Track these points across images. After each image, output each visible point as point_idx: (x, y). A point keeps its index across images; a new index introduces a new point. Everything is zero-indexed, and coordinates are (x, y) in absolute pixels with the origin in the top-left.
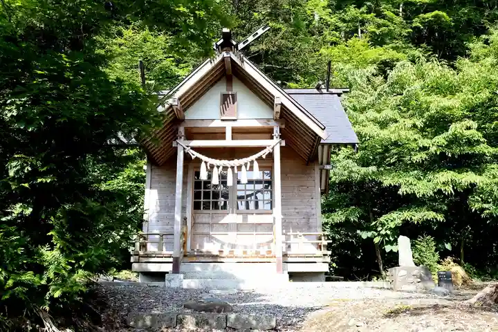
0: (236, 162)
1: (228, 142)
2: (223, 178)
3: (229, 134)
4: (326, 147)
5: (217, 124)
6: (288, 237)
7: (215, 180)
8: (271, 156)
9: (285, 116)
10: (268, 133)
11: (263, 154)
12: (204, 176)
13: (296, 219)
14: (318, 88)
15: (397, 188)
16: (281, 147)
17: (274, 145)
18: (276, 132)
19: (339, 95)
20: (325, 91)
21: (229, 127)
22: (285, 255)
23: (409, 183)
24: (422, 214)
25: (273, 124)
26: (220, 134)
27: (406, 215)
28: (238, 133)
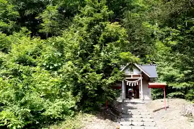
0: (134, 82)
1: (132, 78)
2: (131, 84)
5: (130, 74)
6: (144, 96)
9: (142, 73)
10: (139, 76)
11: (139, 80)
12: (127, 84)
13: (146, 93)
15: (172, 87)
17: (141, 78)
18: (141, 76)
19: (155, 66)
20: (152, 65)
21: (132, 75)
22: (143, 100)
23: (175, 86)
25: (140, 74)
26: (130, 76)
28: (134, 76)
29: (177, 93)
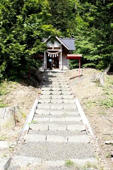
0: (54, 53)
1: (53, 50)
3: (53, 48)
4: (71, 51)
6: (63, 66)
7: (51, 56)
8: (60, 52)
9: (62, 45)
11: (59, 52)
12: (49, 56)
13: (65, 64)
14: (70, 38)
15: (86, 58)
16: (62, 51)
18: (61, 48)
19: (74, 39)
20: (71, 39)
22: (62, 69)
23: (89, 58)
24: (91, 64)
25: (60, 47)
26: (51, 48)
27: (88, 64)
28: (55, 48)
29: (90, 64)
